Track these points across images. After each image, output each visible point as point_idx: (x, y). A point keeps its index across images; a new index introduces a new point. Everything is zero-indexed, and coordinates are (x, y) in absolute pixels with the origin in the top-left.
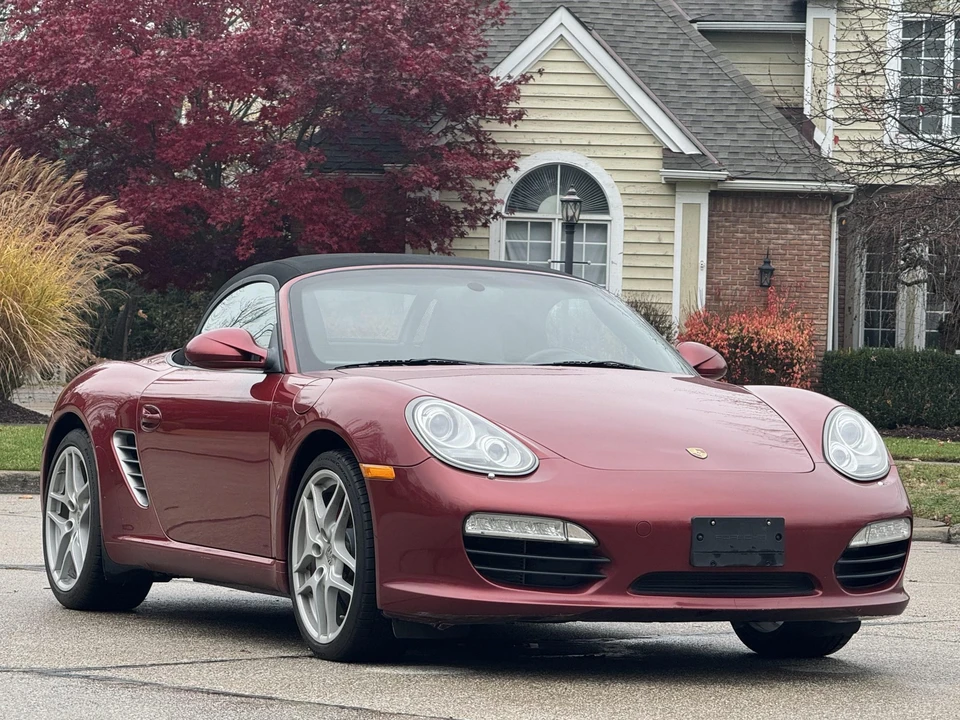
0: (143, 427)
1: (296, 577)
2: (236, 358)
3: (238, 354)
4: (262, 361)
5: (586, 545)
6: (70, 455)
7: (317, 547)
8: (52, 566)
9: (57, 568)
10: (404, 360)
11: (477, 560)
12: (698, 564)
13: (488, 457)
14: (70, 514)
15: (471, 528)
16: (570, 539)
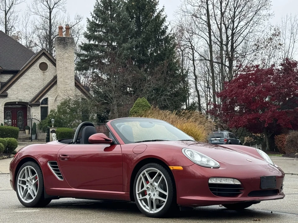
0: (61, 160)
1: (137, 195)
2: (103, 141)
3: (104, 140)
4: (111, 141)
5: (239, 185)
6: (27, 168)
7: (148, 188)
8: (21, 197)
9: (23, 198)
10: (151, 140)
11: (211, 190)
12: (263, 188)
13: (207, 163)
14: (27, 183)
15: (210, 182)
16: (235, 183)
